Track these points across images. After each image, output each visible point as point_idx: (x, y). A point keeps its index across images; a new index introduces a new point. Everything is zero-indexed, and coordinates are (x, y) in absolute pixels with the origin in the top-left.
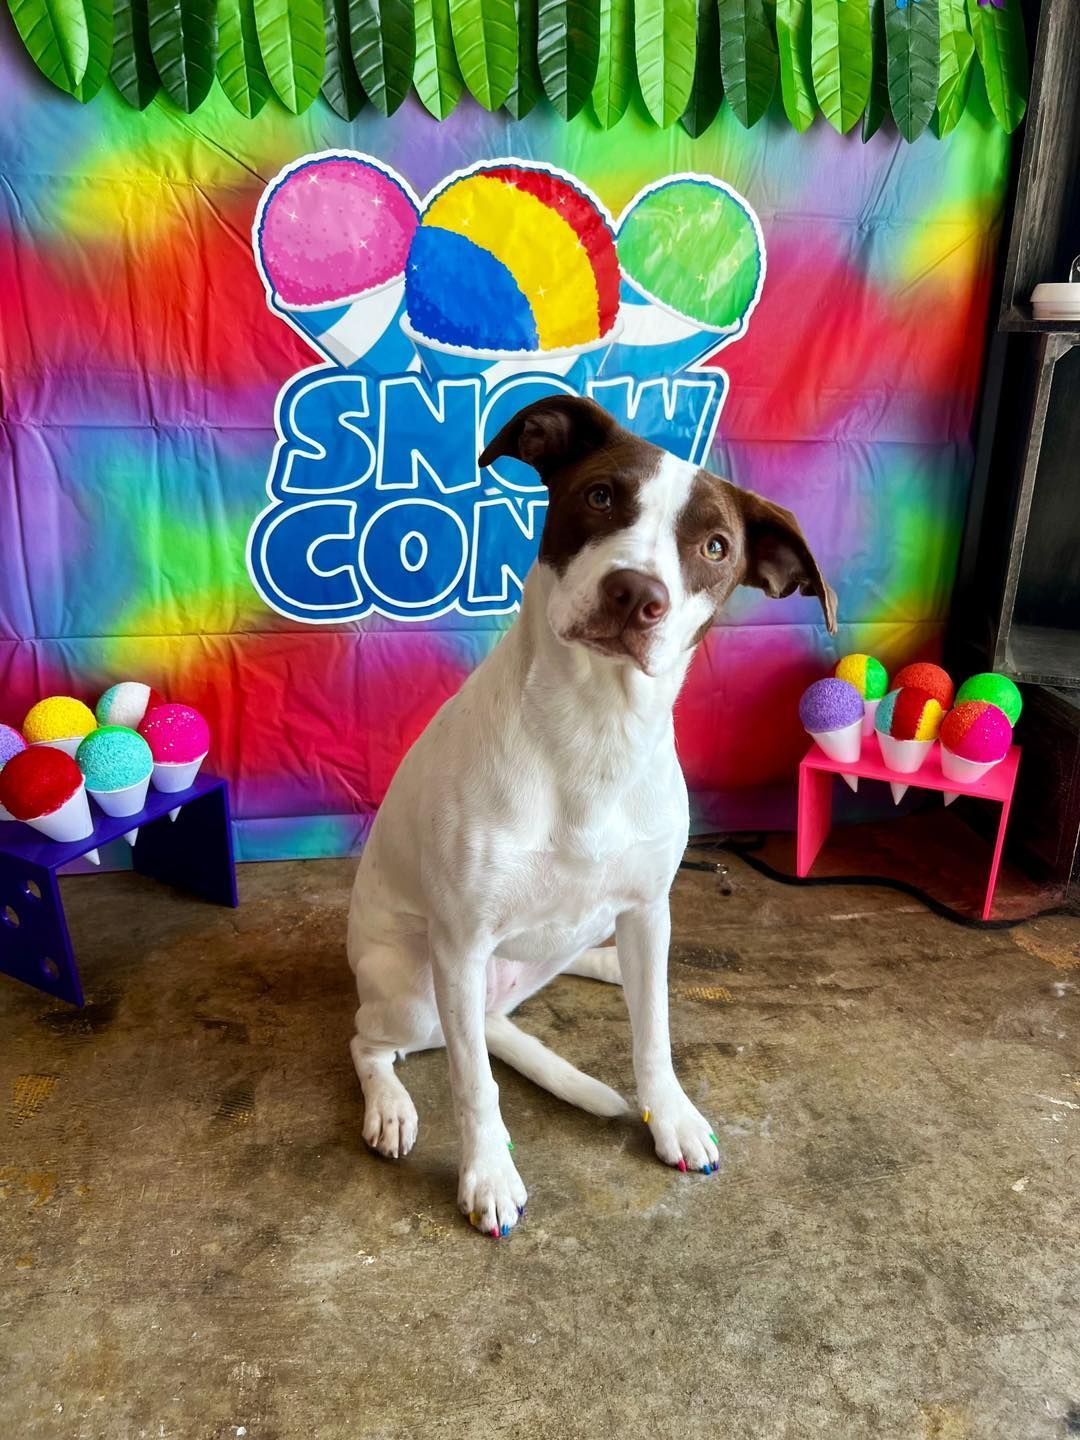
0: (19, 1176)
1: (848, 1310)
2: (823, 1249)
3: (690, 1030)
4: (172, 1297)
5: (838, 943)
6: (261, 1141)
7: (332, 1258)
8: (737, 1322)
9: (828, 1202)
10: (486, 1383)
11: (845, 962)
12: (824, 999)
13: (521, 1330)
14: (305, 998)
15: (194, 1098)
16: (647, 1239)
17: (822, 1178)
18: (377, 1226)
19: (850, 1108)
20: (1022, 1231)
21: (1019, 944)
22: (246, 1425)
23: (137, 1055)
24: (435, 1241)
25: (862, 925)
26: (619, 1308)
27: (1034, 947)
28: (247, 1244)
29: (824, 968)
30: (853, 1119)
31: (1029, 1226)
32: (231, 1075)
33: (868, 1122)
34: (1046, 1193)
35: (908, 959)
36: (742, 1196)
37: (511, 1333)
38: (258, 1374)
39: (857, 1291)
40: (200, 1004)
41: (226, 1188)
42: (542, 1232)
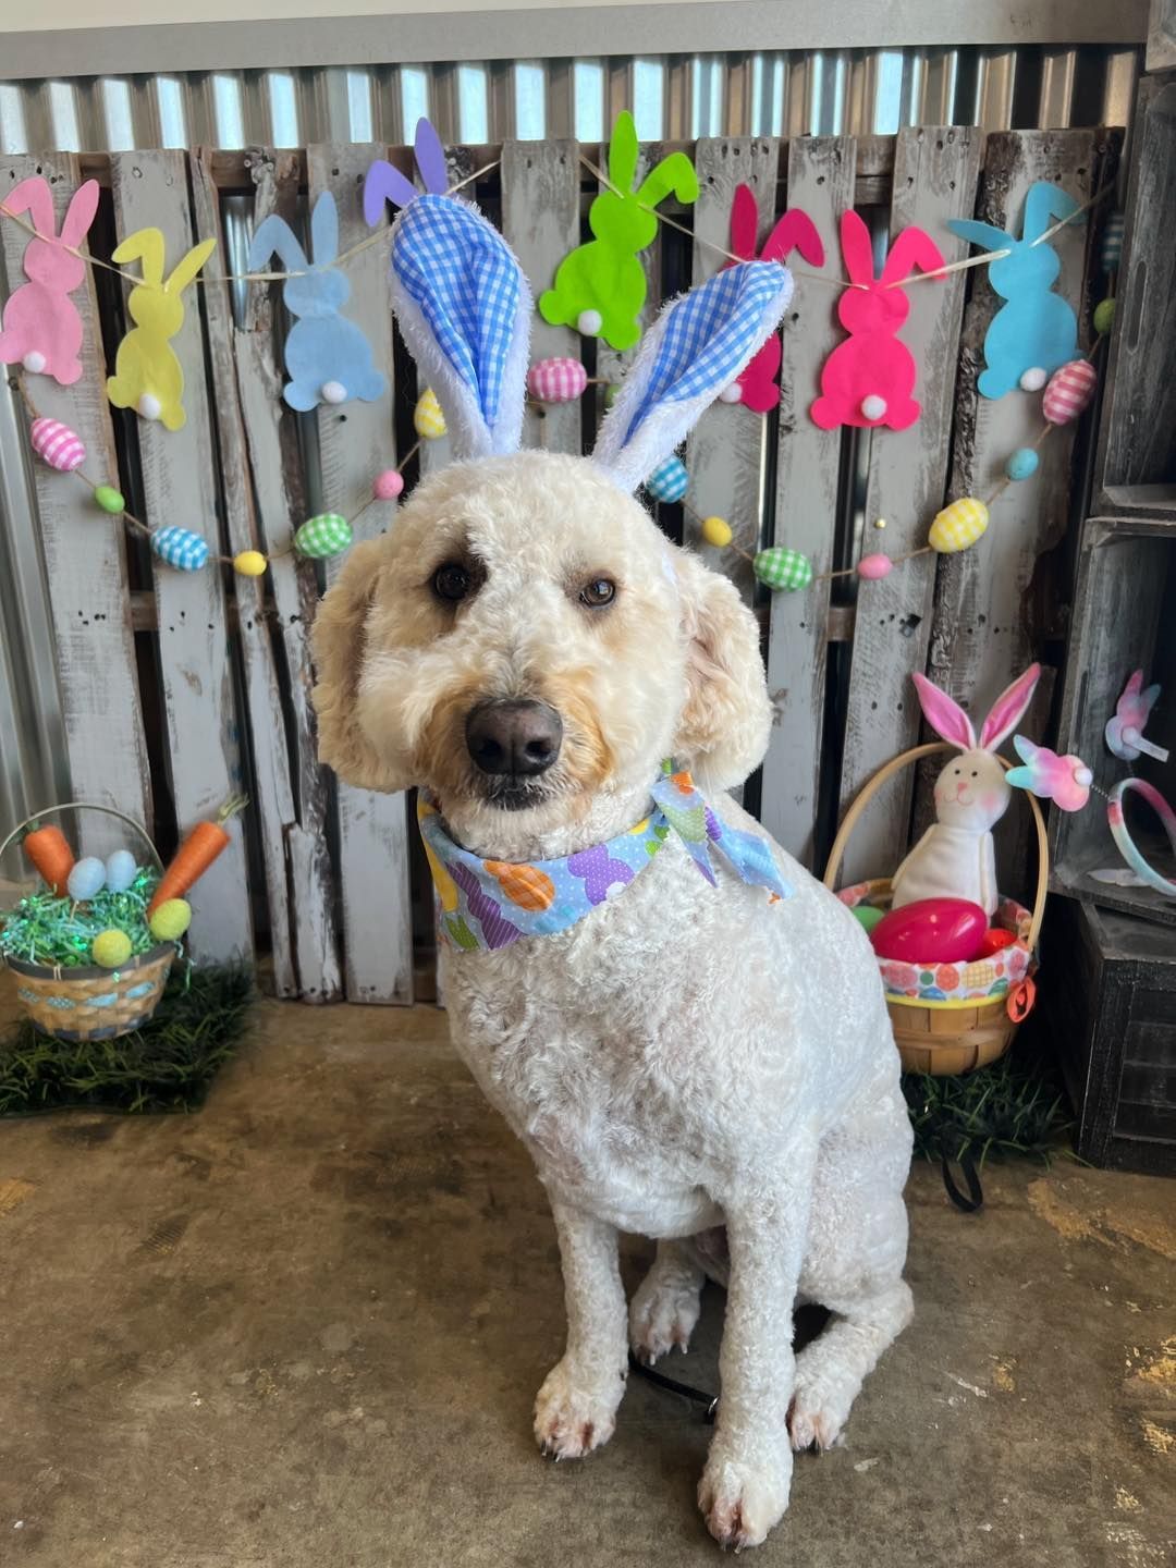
1: (604, 1551)
2: (615, 1485)
4: (28, 1397)
7: (169, 1393)
8: (490, 1537)
10: (233, 1537)
13: (289, 1497)
14: (275, 1146)
15: (135, 1223)
16: (450, 1438)
18: (220, 1372)
20: (835, 1514)
21: (1032, 1200)
22: (26, 1521)
23: (110, 1176)
24: (262, 1397)
26: (388, 1499)
27: (1047, 1207)
28: (108, 1365)
31: (847, 1509)
32: (175, 1208)
34: (890, 1482)
37: (280, 1497)
38: (57, 1480)
39: (624, 1534)
41: (118, 1311)
42: (360, 1409)
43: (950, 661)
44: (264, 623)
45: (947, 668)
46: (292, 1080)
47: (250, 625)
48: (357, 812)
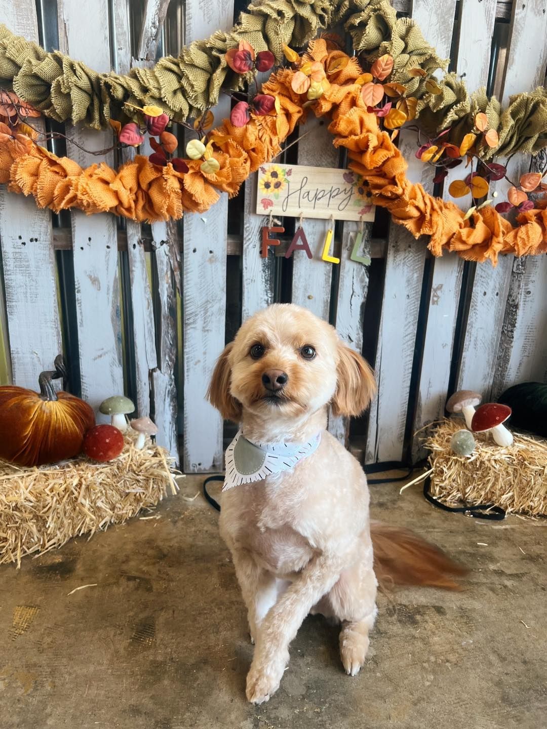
0: (13, 674)
3: (416, 596)
5: (499, 543)
6: (160, 658)
9: (517, 720)
11: (505, 556)
12: (495, 579)
14: (185, 564)
15: (119, 626)
17: (512, 704)
18: (232, 723)
19: (523, 655)
25: (512, 533)
29: (492, 559)
30: (525, 662)
32: (141, 612)
33: (535, 665)
35: (542, 556)
36: (462, 714)
40: (124, 565)
41: (138, 690)
43: (524, 269)
44: (142, 245)
45: (522, 273)
46: (175, 522)
47: (134, 246)
48: (196, 360)
